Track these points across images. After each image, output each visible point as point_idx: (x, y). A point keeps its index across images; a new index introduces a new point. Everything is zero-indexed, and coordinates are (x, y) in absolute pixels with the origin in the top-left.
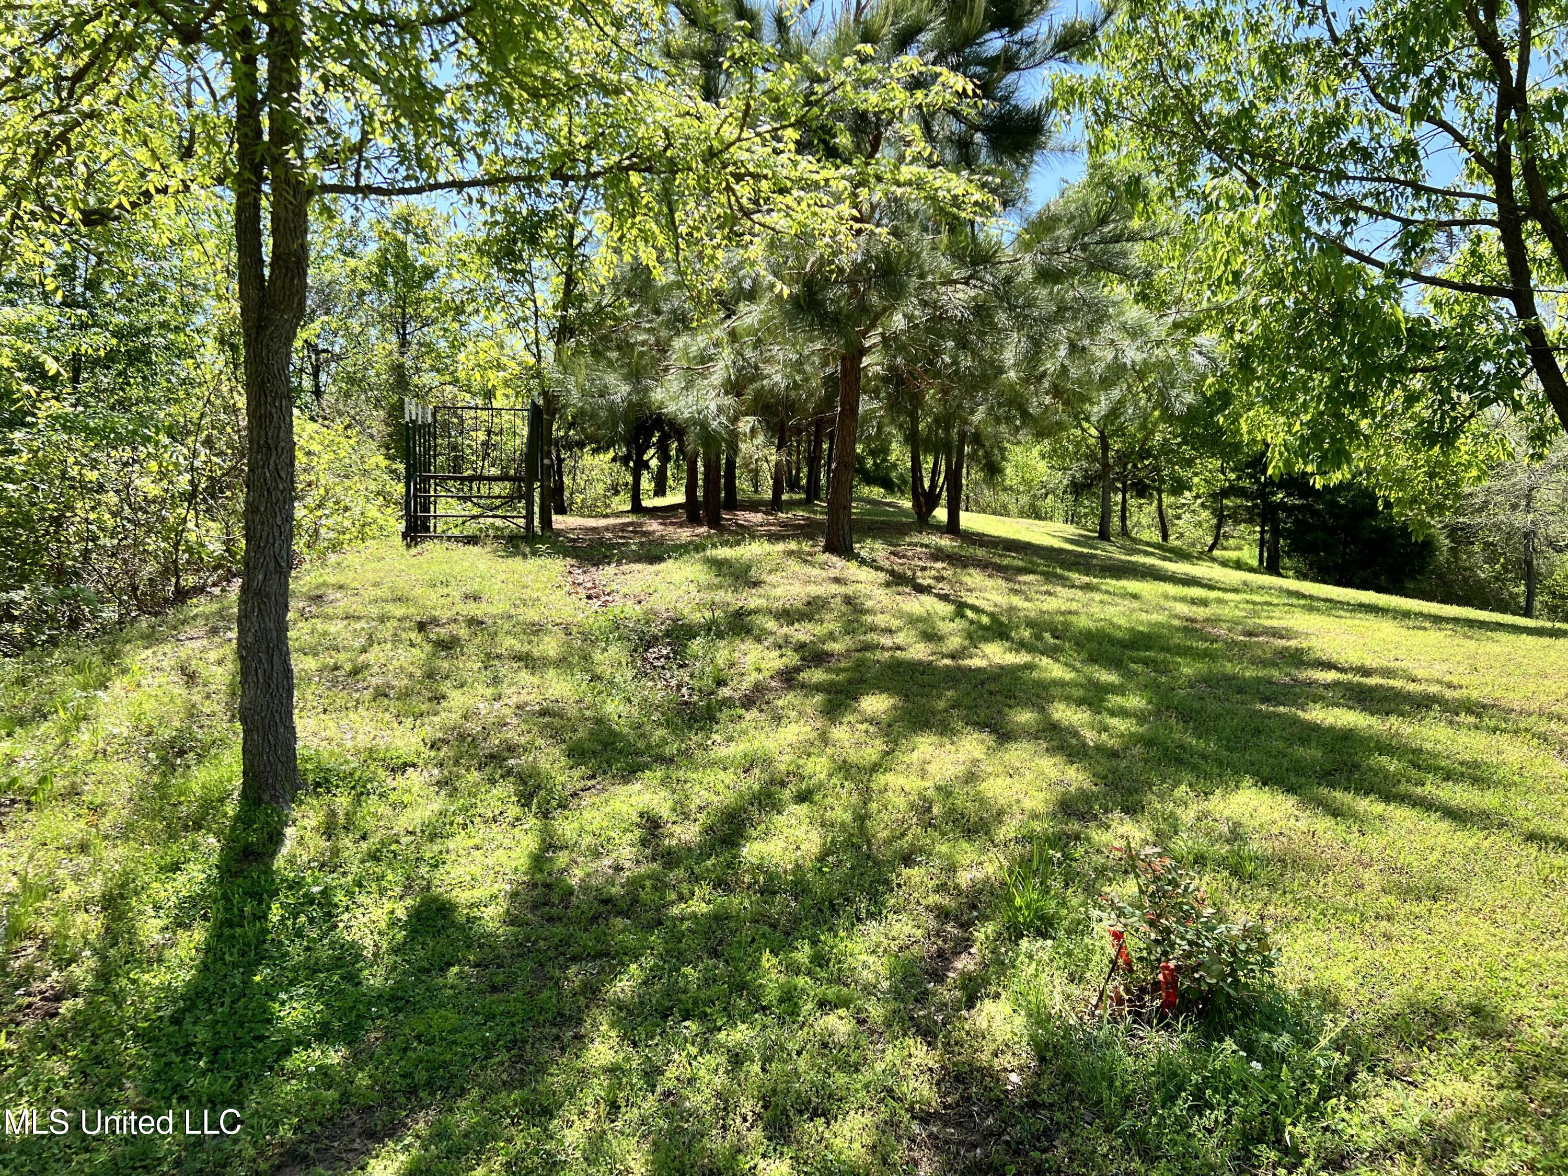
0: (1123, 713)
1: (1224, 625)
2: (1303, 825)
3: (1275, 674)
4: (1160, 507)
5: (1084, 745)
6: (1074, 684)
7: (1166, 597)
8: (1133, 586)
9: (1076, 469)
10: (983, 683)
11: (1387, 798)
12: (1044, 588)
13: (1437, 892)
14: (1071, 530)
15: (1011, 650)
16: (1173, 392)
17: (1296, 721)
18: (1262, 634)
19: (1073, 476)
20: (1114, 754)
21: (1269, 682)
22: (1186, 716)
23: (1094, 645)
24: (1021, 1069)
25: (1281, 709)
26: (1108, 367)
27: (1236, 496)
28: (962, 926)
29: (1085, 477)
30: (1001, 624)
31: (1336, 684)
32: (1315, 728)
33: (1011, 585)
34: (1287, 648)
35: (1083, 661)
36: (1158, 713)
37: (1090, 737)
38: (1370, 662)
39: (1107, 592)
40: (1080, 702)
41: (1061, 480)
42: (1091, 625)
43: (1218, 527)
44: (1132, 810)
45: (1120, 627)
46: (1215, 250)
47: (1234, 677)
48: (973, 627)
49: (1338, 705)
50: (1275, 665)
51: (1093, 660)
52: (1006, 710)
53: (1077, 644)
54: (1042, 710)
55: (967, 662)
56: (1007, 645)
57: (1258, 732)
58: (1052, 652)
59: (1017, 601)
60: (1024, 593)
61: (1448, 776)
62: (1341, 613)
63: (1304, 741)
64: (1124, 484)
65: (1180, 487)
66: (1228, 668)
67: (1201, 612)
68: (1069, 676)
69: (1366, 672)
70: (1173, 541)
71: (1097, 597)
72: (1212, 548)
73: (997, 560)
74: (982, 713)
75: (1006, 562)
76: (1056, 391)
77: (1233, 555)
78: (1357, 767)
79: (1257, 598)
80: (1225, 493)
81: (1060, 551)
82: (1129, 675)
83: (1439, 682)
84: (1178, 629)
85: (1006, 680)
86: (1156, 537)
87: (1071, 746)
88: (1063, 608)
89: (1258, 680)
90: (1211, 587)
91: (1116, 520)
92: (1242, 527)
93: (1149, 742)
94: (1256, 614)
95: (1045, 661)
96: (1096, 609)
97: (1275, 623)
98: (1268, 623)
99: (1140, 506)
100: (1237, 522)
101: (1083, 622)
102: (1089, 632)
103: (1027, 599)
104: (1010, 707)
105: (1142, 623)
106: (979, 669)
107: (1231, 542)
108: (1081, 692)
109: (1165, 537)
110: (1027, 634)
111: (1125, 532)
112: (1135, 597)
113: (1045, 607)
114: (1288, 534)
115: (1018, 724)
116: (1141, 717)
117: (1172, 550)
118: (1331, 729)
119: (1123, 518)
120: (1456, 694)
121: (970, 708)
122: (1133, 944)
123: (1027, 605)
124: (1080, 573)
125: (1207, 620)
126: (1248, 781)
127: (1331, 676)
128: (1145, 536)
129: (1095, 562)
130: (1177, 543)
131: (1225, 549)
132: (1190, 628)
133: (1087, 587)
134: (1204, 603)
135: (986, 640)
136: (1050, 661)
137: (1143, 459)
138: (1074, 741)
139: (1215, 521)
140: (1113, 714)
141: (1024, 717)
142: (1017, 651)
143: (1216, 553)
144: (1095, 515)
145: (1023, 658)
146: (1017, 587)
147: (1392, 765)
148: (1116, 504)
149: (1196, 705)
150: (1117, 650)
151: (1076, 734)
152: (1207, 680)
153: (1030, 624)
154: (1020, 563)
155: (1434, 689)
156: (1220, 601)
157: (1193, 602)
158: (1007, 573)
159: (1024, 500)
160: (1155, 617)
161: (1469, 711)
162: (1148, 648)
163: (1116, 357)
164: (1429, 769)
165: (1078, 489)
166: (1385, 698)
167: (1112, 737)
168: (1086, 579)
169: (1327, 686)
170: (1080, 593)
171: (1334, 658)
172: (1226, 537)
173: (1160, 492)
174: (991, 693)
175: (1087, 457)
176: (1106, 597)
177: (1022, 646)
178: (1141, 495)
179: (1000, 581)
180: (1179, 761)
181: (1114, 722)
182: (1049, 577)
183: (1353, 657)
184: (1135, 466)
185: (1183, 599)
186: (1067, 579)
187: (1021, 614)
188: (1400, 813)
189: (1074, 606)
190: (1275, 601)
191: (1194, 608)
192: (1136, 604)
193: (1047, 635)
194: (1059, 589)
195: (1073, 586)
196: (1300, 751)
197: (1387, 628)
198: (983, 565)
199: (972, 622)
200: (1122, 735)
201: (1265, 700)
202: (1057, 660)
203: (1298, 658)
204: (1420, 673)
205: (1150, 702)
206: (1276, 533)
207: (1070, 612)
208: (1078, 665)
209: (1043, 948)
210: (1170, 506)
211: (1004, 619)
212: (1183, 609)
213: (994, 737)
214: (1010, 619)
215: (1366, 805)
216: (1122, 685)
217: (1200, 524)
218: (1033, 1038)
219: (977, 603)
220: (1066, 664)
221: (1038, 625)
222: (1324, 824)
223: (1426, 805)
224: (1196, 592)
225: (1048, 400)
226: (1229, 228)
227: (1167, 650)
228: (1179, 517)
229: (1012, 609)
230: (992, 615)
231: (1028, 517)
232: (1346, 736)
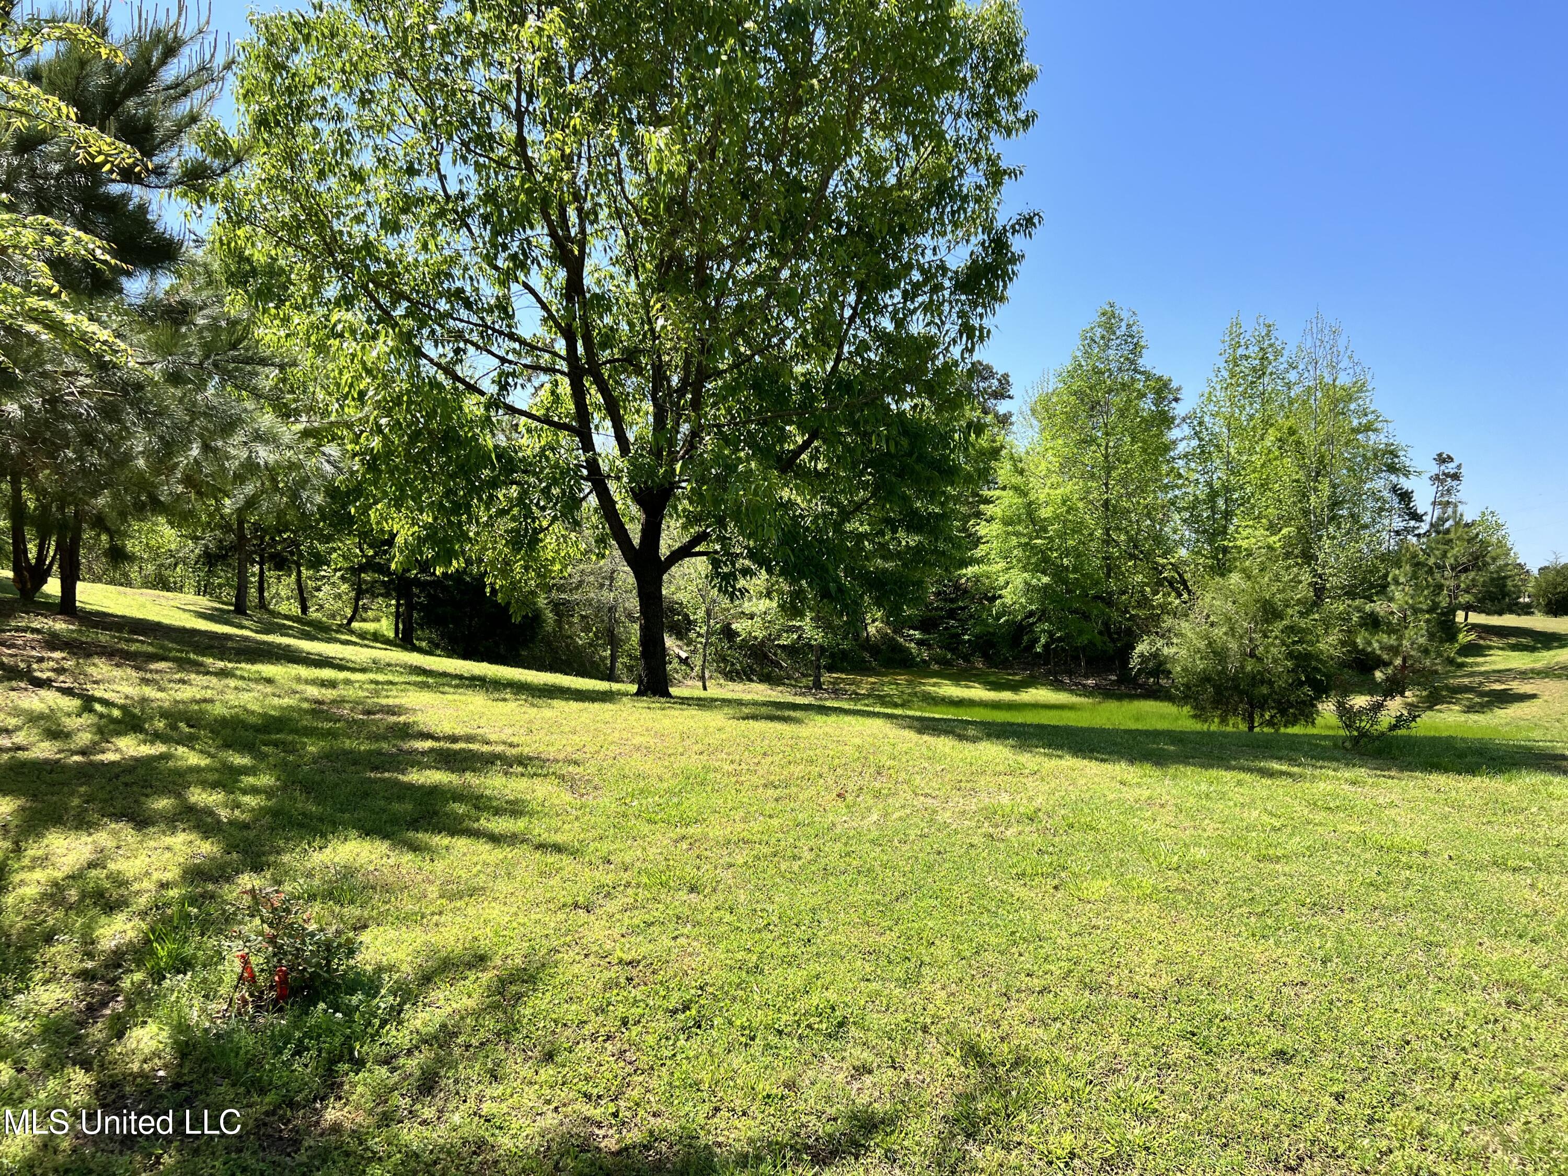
0: (254, 791)
1: (347, 706)
2: (392, 861)
3: (385, 746)
4: (299, 580)
5: (219, 822)
6: (208, 769)
7: (298, 679)
8: (268, 670)
9: (209, 539)
10: (117, 776)
11: (453, 833)
12: (177, 676)
13: (473, 892)
14: (204, 602)
15: (145, 742)
16: (304, 495)
17: (397, 783)
18: (378, 712)
19: (206, 547)
20: (245, 826)
21: (379, 753)
22: (308, 787)
23: (229, 731)
24: (166, 1066)
25: (386, 775)
26: (242, 465)
27: (374, 571)
28: (108, 982)
29: (220, 548)
30: (134, 716)
31: (432, 750)
32: (410, 787)
33: (141, 674)
34: (397, 724)
35: (217, 748)
36: (284, 788)
37: (224, 814)
38: (459, 731)
39: (242, 678)
40: (214, 785)
41: (193, 550)
42: (225, 712)
43: (357, 599)
44: (257, 868)
45: (253, 712)
46: (341, 373)
47: (351, 752)
48: (103, 721)
49: (429, 768)
50: (385, 738)
51: (227, 745)
52: (143, 799)
53: (212, 731)
54: (179, 795)
55: (100, 757)
56: (141, 737)
57: (366, 795)
58: (188, 741)
59: (150, 692)
60: (155, 682)
61: (497, 812)
62: (447, 689)
63: (400, 798)
64: (262, 557)
65: (318, 561)
66: (348, 744)
67: (329, 694)
68: (204, 762)
69: (454, 739)
70: (313, 614)
71: (232, 683)
72: (350, 621)
73: (123, 646)
74: (119, 804)
75: (134, 647)
76: (188, 480)
77: (370, 627)
78: (436, 813)
79: (380, 677)
80: (362, 568)
81: (194, 632)
82: (260, 757)
83: (504, 743)
84: (306, 711)
85: (141, 771)
86: (296, 610)
87: (206, 824)
88: (198, 697)
89: (370, 753)
90: (341, 668)
91: (253, 592)
92: (380, 600)
93: (275, 813)
94: (377, 693)
95: (181, 750)
96: (231, 697)
97: (390, 702)
98: (384, 701)
99: (279, 578)
100: (374, 596)
101: (218, 710)
102: (224, 719)
103: (161, 689)
104: (147, 796)
105: (274, 708)
106: (113, 763)
107: (370, 614)
108: (216, 776)
109: (304, 609)
110: (160, 725)
111: (263, 604)
112: (269, 681)
113: (179, 696)
114: (422, 607)
115: (155, 811)
116: (269, 793)
117: (310, 623)
118: (422, 786)
119: (261, 590)
120: (514, 751)
121: (106, 801)
122: (256, 961)
123: (160, 695)
124: (214, 657)
125: (333, 702)
126: (354, 833)
127: (428, 744)
128: (283, 608)
129: (230, 644)
130: (319, 615)
131: (364, 620)
132: (318, 710)
133: (223, 674)
134: (332, 684)
135: (119, 734)
136: (185, 749)
137: (280, 533)
138: (209, 820)
139: (353, 594)
140: (245, 792)
141: (163, 803)
142: (152, 743)
143: (355, 625)
144: (231, 586)
145: (159, 748)
146: (148, 676)
147: (460, 809)
148: (253, 575)
149: (317, 778)
150: (250, 734)
151: (211, 813)
152: (327, 756)
153: (164, 714)
154: (150, 649)
155: (499, 749)
156: (347, 682)
157: (323, 684)
158: (138, 661)
159: (150, 568)
160: (286, 701)
161: (520, 763)
162: (279, 731)
163: (250, 457)
164: (487, 808)
165: (210, 559)
166: (465, 759)
167: (243, 812)
168: (220, 664)
169: (423, 753)
170: (214, 680)
171: (433, 729)
172: (365, 609)
173: (298, 565)
174: (126, 785)
175: (221, 527)
176: (240, 683)
177: (157, 737)
178: (279, 567)
179: (129, 670)
180: (301, 826)
181: (247, 799)
182: (184, 664)
183: (447, 728)
184: (273, 539)
185: (313, 682)
186: (201, 664)
187: (154, 705)
188: (461, 843)
189: (209, 694)
190: (396, 679)
191: (323, 691)
192: (269, 689)
193: (182, 725)
194: (193, 676)
195: (207, 673)
196: (396, 806)
197: (477, 701)
198: (109, 653)
199: (101, 716)
200: (253, 810)
201: (375, 768)
202: (193, 748)
203: (405, 732)
204: (493, 737)
205: (278, 779)
206: (410, 607)
207: (205, 701)
208: (212, 750)
209: (184, 981)
210: (310, 578)
211: (137, 711)
212: (313, 692)
213: (131, 825)
214: (143, 710)
215: (440, 840)
216: (253, 767)
217: (339, 597)
218: (176, 1042)
219: (106, 696)
220: (201, 752)
221: (173, 715)
222: (407, 858)
223: (476, 834)
224: (327, 673)
225: (180, 489)
226: (354, 356)
227: (296, 731)
228: (318, 589)
229: (144, 700)
230: (123, 708)
231: (154, 587)
232: (433, 791)
